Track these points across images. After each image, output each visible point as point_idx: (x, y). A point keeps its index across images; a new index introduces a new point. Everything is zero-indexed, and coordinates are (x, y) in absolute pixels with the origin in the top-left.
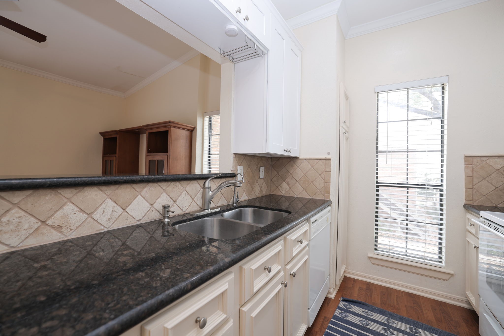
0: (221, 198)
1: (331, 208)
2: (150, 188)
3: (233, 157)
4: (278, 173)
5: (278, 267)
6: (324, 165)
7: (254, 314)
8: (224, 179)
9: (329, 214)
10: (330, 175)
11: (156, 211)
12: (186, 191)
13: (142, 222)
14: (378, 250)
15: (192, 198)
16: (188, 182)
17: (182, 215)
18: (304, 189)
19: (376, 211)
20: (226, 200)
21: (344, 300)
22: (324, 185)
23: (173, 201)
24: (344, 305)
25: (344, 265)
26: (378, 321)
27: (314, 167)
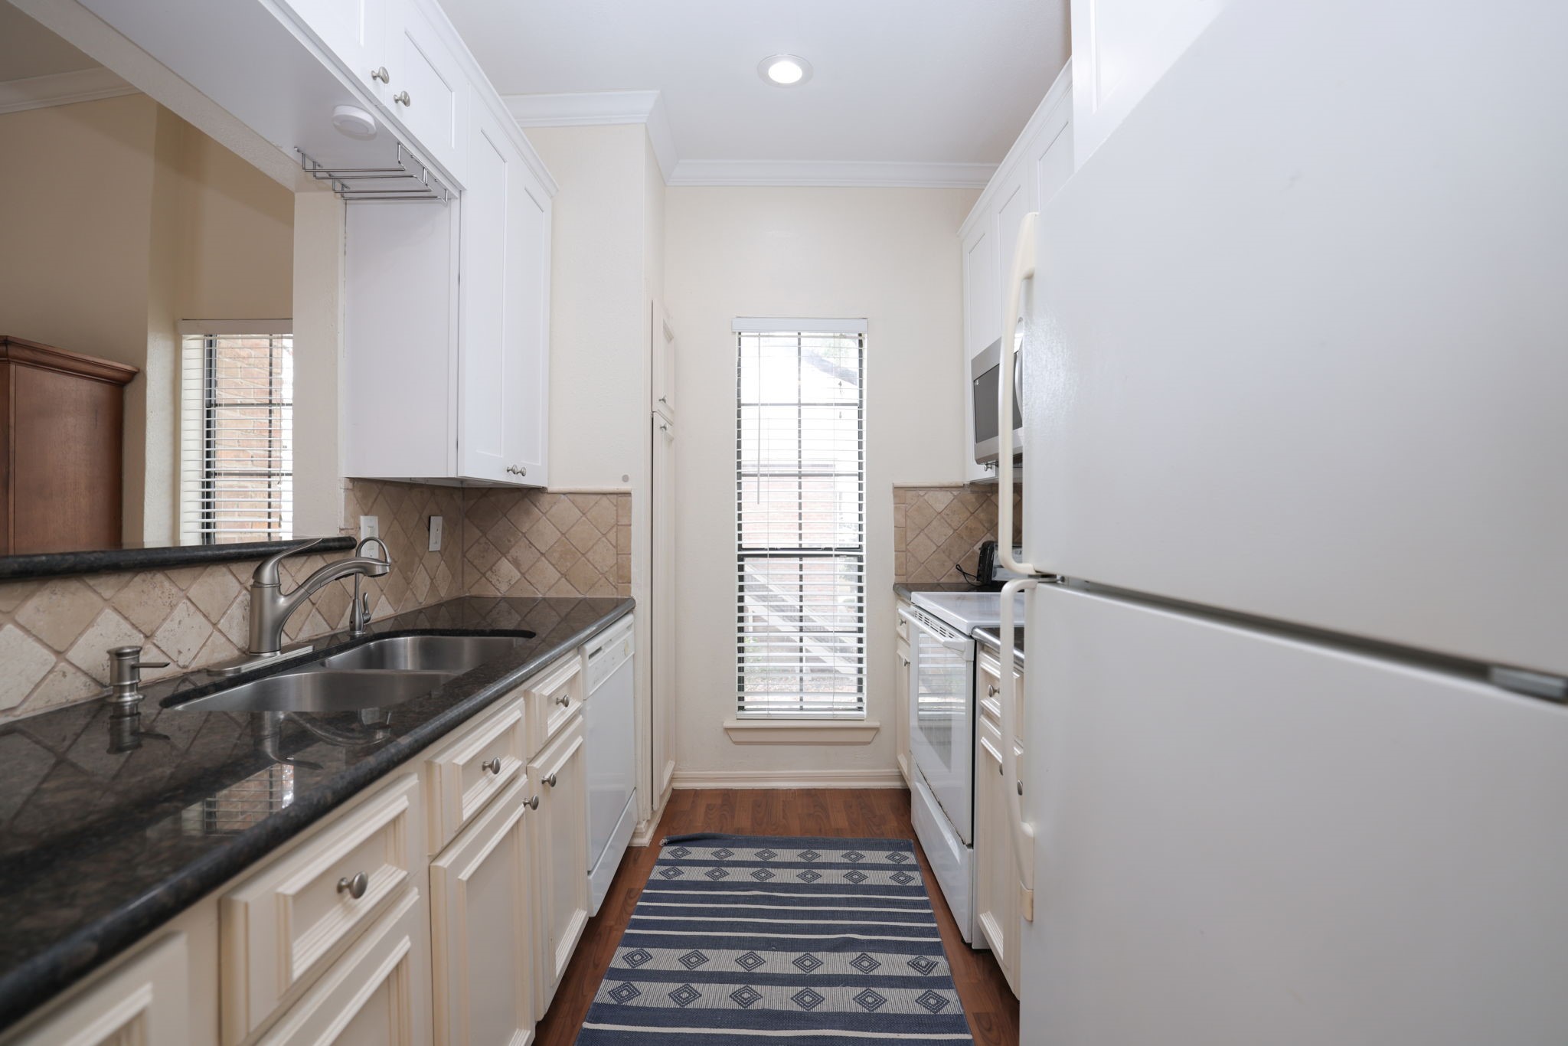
0: (309, 615)
1: (635, 617)
2: (54, 597)
3: (346, 489)
4: (484, 534)
5: (515, 762)
6: (615, 508)
7: (465, 874)
8: (318, 556)
9: (630, 633)
10: (630, 534)
11: (79, 674)
12: (190, 600)
13: (22, 714)
14: (745, 710)
15: (209, 620)
16: (197, 571)
17: (178, 678)
18: (562, 574)
19: (739, 617)
20: (325, 623)
21: (671, 843)
22: (615, 562)
23: (143, 633)
24: (671, 853)
25: (670, 761)
26: (744, 862)
27: (588, 514)
